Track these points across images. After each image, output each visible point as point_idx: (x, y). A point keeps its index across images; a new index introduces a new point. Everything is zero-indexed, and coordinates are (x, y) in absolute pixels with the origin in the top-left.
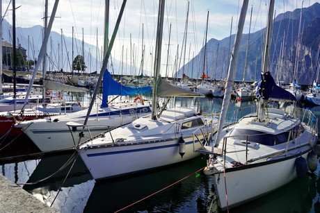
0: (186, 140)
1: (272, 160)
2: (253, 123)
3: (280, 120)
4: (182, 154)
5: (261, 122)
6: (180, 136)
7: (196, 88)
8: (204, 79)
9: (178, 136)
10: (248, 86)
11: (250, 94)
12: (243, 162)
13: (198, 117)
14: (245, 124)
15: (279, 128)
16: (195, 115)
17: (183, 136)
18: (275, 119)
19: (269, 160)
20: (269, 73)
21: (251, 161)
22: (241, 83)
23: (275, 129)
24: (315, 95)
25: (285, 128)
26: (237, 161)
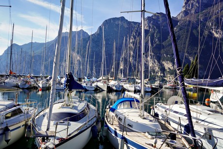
0: (11, 128)
1: (81, 131)
2: (62, 107)
3: (78, 103)
4: (7, 141)
5: (68, 106)
6: (5, 126)
7: (4, 82)
8: (11, 74)
9: (3, 126)
10: (44, 80)
11: (48, 85)
12: (65, 137)
13: (18, 107)
14: (57, 108)
15: (79, 109)
16: (15, 106)
17: (8, 125)
18: (75, 103)
19: (79, 131)
20: (71, 73)
21: (70, 135)
22: (39, 77)
23: (77, 110)
24: (87, 84)
25: (82, 108)
26: (60, 137)
